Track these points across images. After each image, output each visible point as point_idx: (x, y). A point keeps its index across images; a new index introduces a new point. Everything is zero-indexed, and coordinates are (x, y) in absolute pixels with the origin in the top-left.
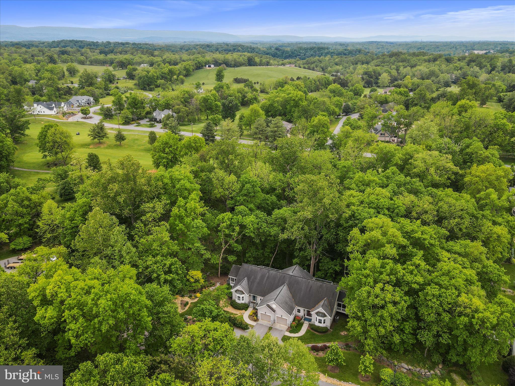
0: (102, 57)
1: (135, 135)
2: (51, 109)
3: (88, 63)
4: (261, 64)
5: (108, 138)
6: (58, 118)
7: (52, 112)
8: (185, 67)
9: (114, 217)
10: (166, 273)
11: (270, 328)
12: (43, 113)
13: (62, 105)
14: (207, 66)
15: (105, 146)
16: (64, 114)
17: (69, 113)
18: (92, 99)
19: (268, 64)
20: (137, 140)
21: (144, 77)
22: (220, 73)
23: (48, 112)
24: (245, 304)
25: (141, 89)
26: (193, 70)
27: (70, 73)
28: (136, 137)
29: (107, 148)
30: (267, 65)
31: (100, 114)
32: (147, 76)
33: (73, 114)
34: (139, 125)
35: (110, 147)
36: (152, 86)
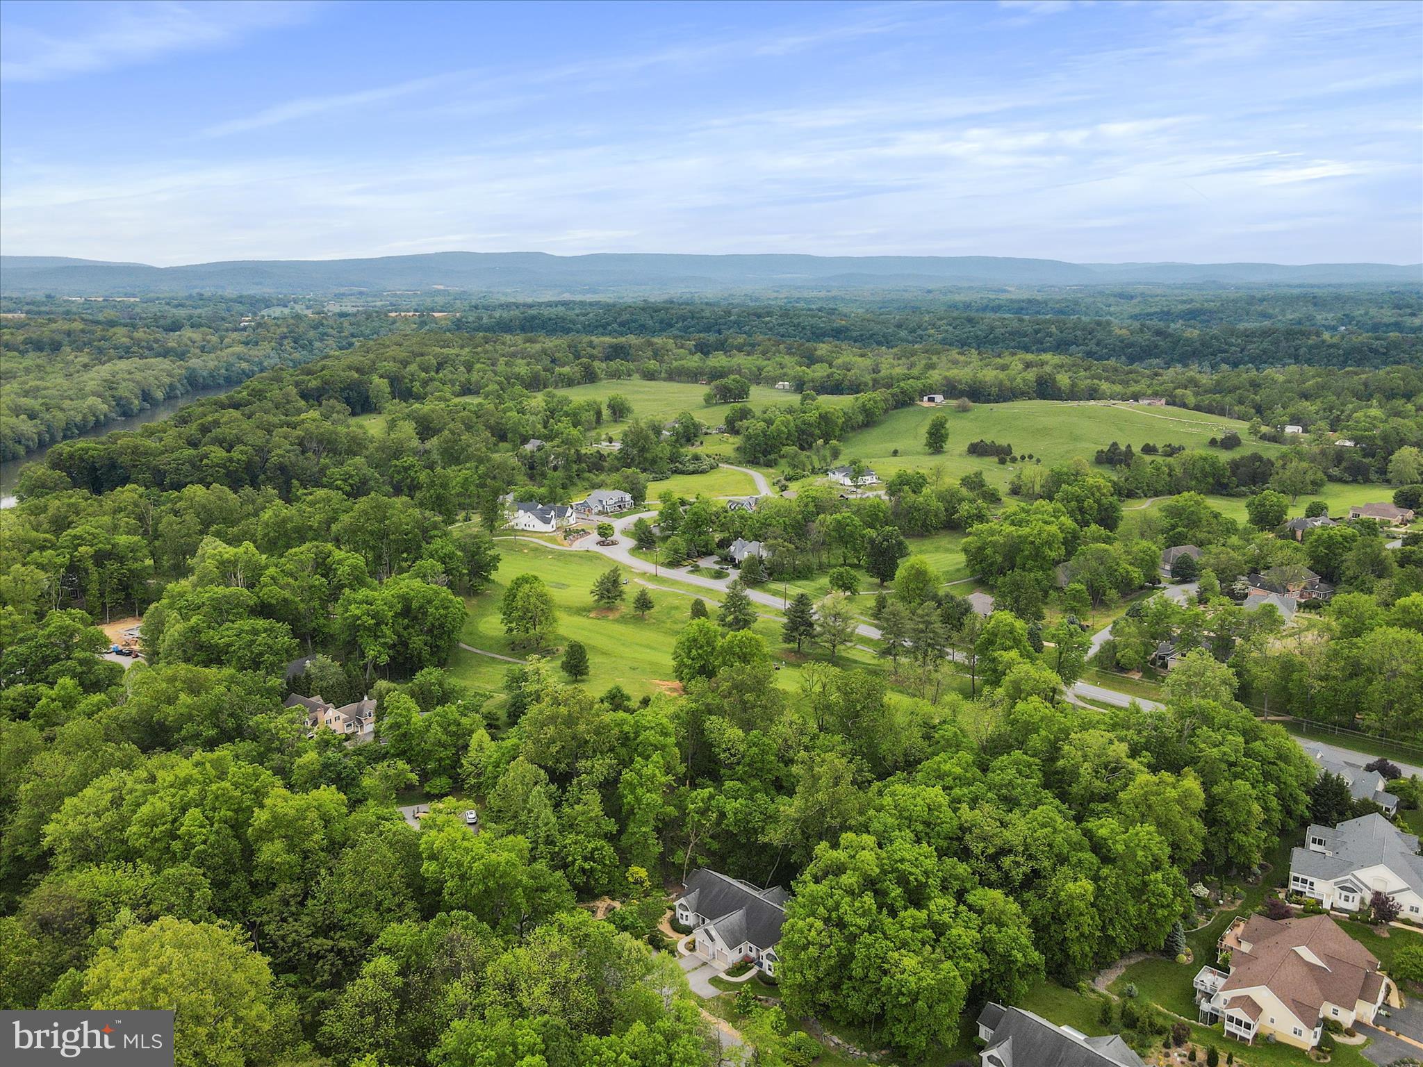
0: (694, 361)
1: (676, 596)
2: (547, 521)
3: (663, 375)
4: (1073, 395)
5: (623, 600)
6: (553, 540)
7: (547, 528)
8: (864, 405)
9: (542, 772)
10: (585, 859)
11: (704, 964)
12: (531, 529)
13: (568, 514)
14: (926, 398)
15: (617, 615)
16: (568, 533)
17: (577, 532)
18: (628, 497)
19: (1093, 394)
20: (677, 608)
21: (757, 435)
22: (937, 430)
23: (540, 526)
24: (689, 927)
25: (749, 462)
26: (886, 411)
27: (614, 413)
28: (677, 602)
29: (617, 621)
30: (1091, 398)
31: (633, 535)
32: (764, 433)
33: (585, 532)
34: (696, 570)
35: (623, 620)
36: (772, 457)
